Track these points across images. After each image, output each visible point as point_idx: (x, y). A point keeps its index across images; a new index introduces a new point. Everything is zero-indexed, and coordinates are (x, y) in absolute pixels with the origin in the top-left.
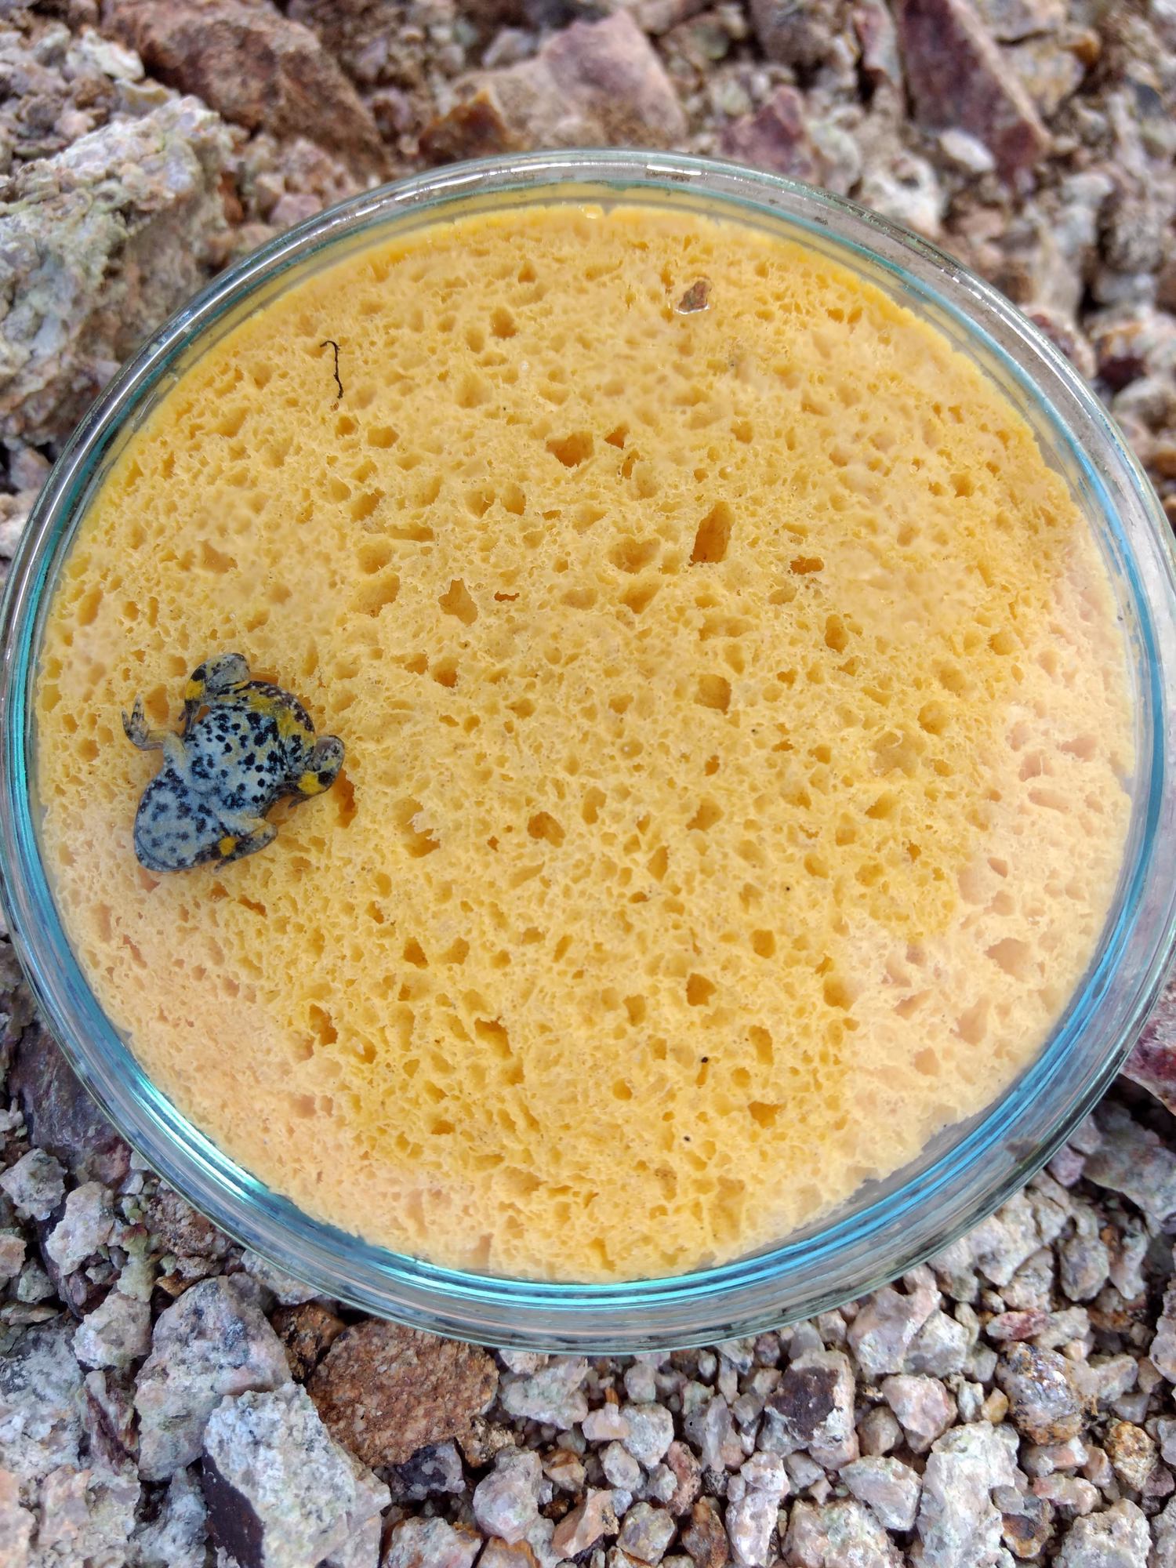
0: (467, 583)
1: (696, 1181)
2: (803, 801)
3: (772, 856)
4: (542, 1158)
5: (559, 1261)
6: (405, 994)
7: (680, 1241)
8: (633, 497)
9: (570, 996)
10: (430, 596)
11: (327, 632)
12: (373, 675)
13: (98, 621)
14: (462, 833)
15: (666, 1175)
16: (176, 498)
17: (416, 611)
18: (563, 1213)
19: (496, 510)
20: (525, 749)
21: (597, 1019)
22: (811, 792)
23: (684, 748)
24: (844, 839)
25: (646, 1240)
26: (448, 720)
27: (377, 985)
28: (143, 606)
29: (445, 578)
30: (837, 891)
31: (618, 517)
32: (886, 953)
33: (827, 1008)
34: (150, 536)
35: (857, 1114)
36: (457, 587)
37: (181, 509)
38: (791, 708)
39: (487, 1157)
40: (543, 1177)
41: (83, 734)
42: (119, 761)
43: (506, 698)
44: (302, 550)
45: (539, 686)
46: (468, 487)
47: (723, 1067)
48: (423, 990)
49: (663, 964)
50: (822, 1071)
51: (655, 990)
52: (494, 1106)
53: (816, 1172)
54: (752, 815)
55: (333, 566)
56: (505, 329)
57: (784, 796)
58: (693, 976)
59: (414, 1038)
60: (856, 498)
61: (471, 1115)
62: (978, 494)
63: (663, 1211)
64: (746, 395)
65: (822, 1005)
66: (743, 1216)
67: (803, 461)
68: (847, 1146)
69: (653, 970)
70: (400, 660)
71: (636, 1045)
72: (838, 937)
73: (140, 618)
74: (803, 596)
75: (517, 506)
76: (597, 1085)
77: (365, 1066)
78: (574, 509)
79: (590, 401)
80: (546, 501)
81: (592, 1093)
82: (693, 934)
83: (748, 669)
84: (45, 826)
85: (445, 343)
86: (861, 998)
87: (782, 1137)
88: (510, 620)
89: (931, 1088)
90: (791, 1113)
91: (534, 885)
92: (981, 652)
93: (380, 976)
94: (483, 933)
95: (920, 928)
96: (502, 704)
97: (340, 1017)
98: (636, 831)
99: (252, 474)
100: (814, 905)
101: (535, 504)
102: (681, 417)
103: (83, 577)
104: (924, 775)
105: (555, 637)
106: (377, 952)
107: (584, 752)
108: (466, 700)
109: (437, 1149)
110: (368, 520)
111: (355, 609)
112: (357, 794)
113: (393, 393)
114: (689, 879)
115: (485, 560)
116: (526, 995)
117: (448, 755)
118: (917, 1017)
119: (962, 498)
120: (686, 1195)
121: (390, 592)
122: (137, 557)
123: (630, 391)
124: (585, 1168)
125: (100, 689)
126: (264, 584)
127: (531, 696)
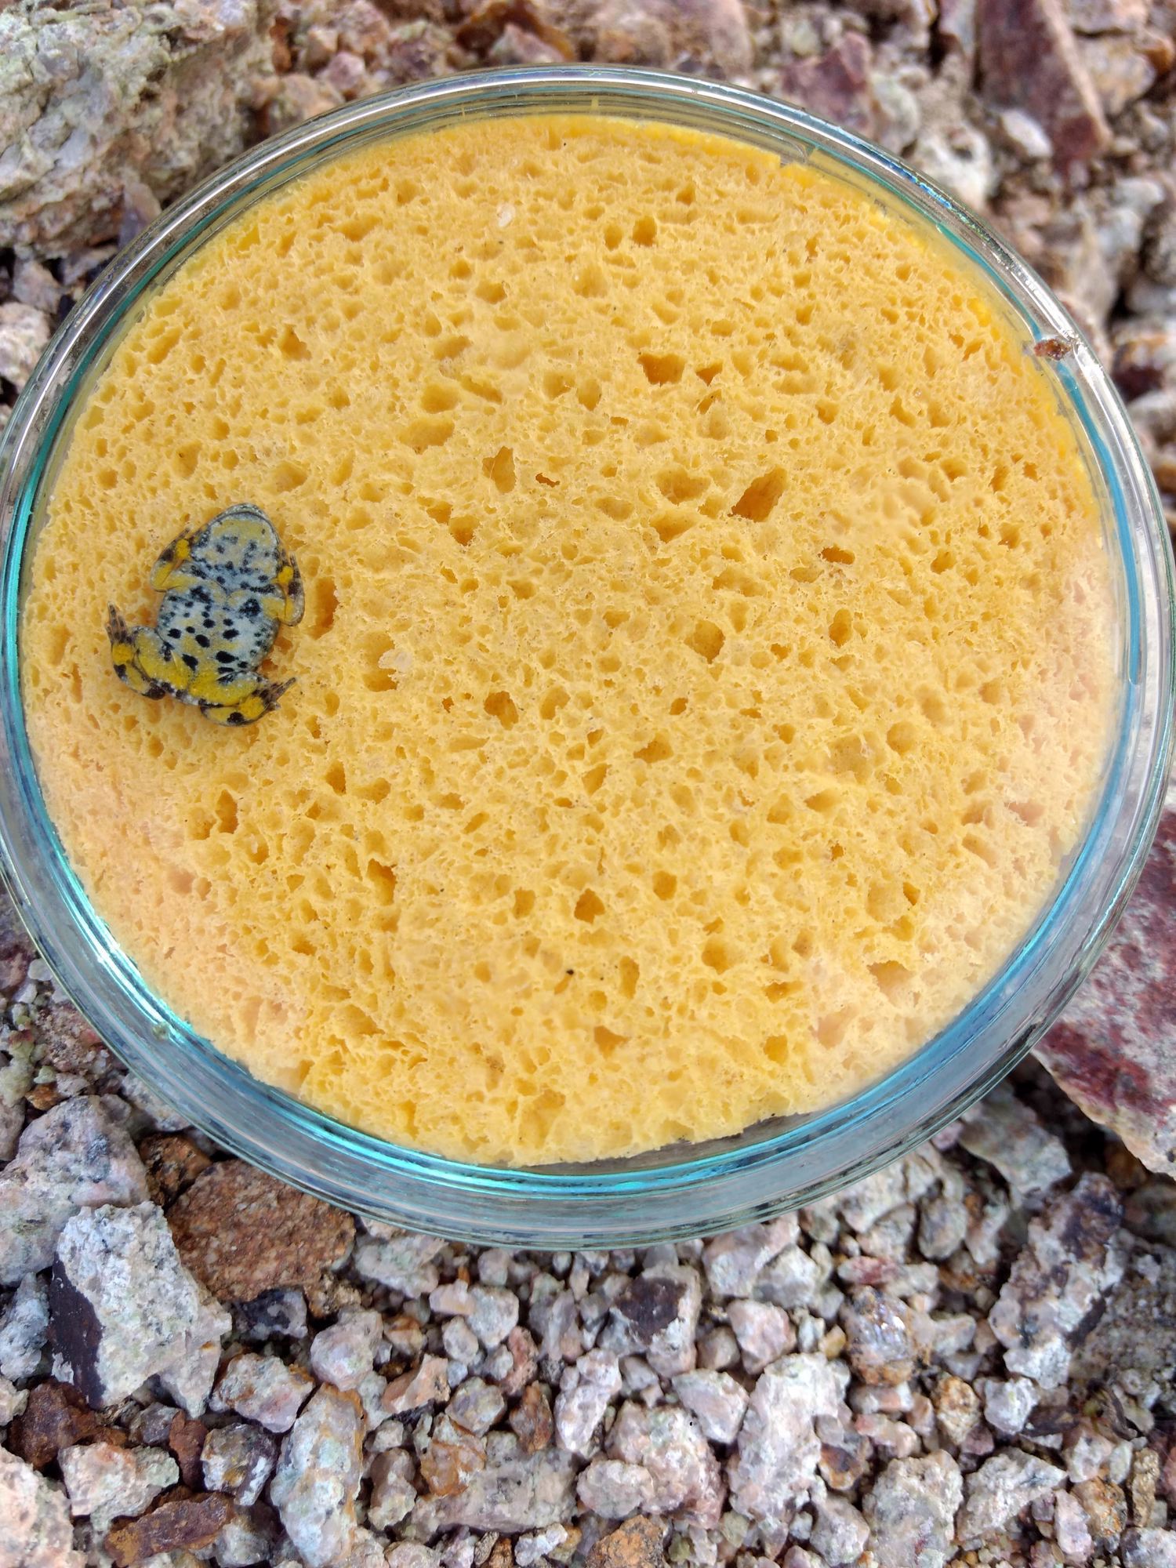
0: (515, 454)
1: (520, 1081)
2: (752, 770)
3: (703, 810)
4: (386, 1006)
5: (367, 1110)
6: (314, 812)
7: (486, 1132)
8: (700, 433)
9: (466, 870)
10: (477, 453)
11: (370, 452)
12: (396, 507)
13: (165, 364)
14: (421, 684)
15: (495, 1066)
16: (280, 278)
17: (458, 463)
18: (387, 1066)
19: (569, 399)
20: (510, 627)
21: (485, 900)
22: (762, 765)
23: (660, 682)
24: (777, 817)
25: (455, 1119)
26: (450, 576)
27: (290, 794)
28: (210, 364)
29: (497, 442)
30: (751, 863)
31: (679, 446)
32: (776, 934)
33: (701, 964)
34: (243, 305)
35: (694, 1073)
36: (505, 454)
37: (281, 289)
38: (772, 681)
39: (336, 990)
40: (381, 1026)
41: (110, 463)
42: (131, 499)
43: (510, 574)
44: (375, 367)
45: (546, 574)
46: (549, 367)
47: (586, 984)
48: (333, 815)
49: (564, 872)
50: (676, 1020)
51: (548, 892)
52: (359, 943)
53: (635, 1111)
54: (699, 763)
55: (399, 393)
56: (645, 236)
57: (736, 759)
58: (588, 892)
59: (307, 856)
60: (910, 512)
61: (335, 944)
62: (1021, 549)
63: (480, 1097)
64: (843, 379)
65: (697, 961)
66: (553, 1129)
67: (872, 460)
68: (674, 1099)
69: (554, 872)
70: (425, 502)
71: (511, 936)
72: (737, 904)
73: (203, 374)
74: (824, 584)
75: (590, 400)
76: (463, 959)
77: (253, 865)
78: (642, 423)
79: (696, 331)
80: (619, 407)
81: (454, 965)
82: (603, 854)
83: (747, 631)
84: (42, 535)
85: (585, 229)
86: (737, 967)
87: (616, 1069)
88: (543, 503)
89: (772, 1074)
90: (632, 1050)
91: (472, 757)
92: (969, 696)
93: (297, 789)
94: (407, 782)
95: (816, 923)
96: (504, 578)
97: (247, 810)
98: (586, 742)
99: (357, 283)
100: (726, 866)
101: (610, 404)
102: (775, 376)
103: (167, 318)
104: (873, 787)
105: (578, 534)
106: (302, 763)
107: (564, 650)
108: (473, 563)
109: (292, 965)
110: (447, 362)
111: (402, 439)
112: (338, 612)
113: (519, 257)
114: (619, 801)
115: (541, 439)
116: (426, 854)
117: (435, 606)
118: (783, 1003)
119: (1005, 548)
120: (507, 1090)
121: (441, 435)
122: (221, 318)
123: (736, 337)
124: (423, 1031)
125: (141, 427)
126: (328, 384)
127: (534, 581)
